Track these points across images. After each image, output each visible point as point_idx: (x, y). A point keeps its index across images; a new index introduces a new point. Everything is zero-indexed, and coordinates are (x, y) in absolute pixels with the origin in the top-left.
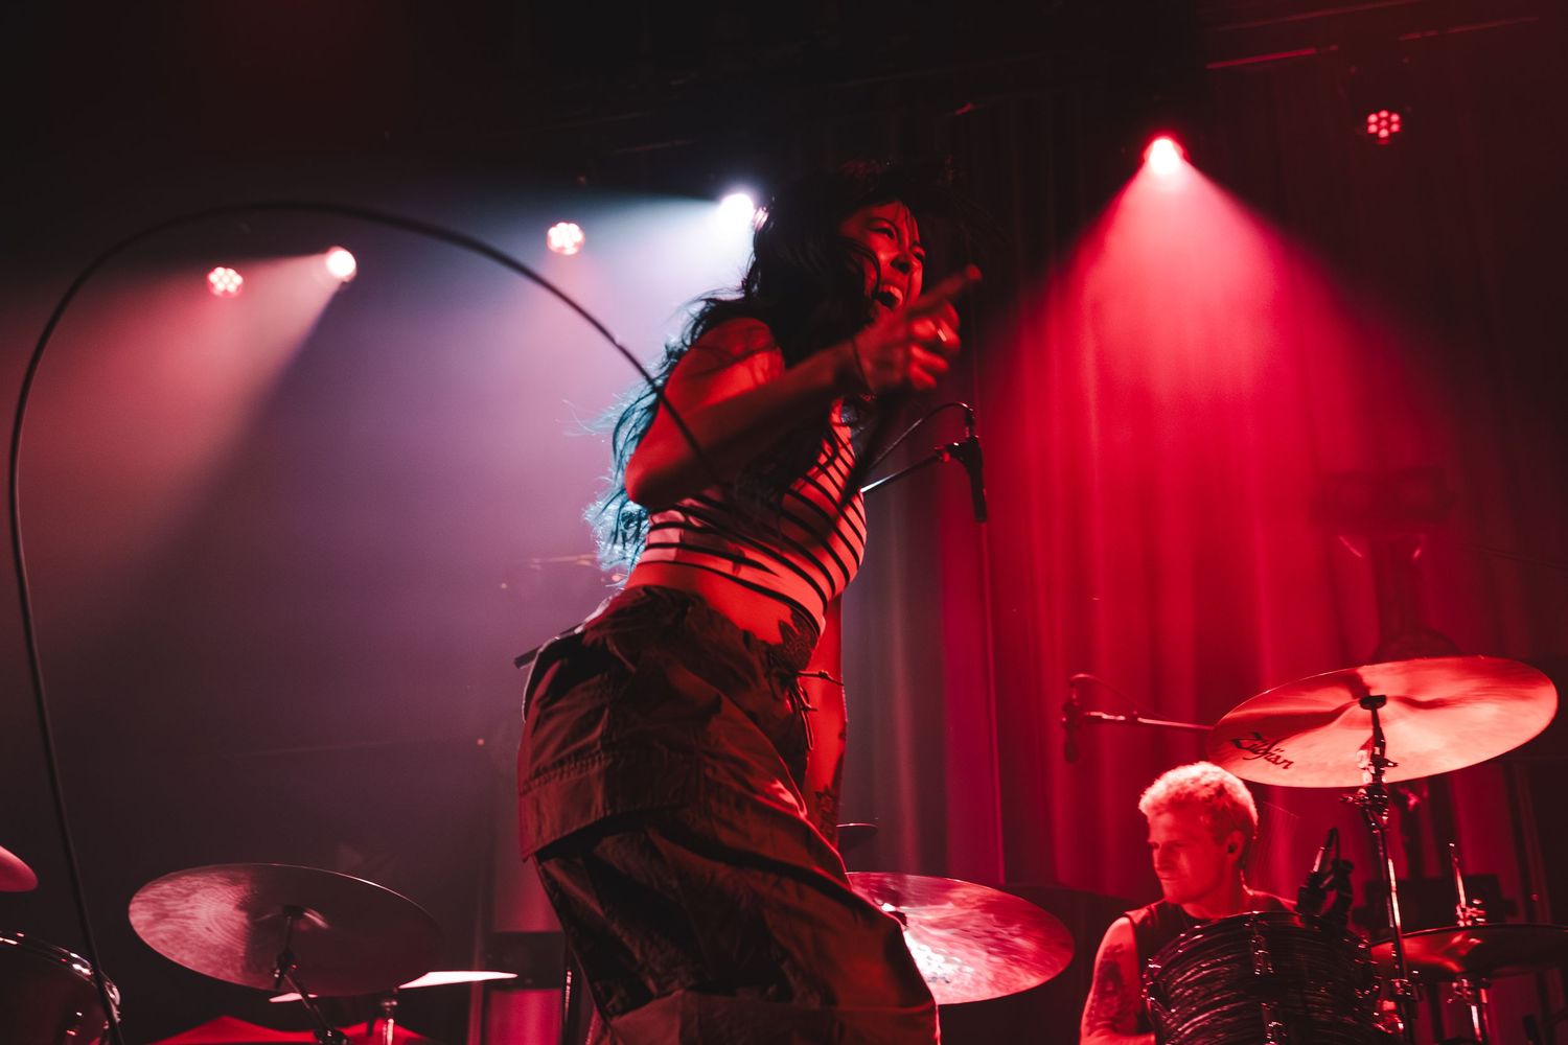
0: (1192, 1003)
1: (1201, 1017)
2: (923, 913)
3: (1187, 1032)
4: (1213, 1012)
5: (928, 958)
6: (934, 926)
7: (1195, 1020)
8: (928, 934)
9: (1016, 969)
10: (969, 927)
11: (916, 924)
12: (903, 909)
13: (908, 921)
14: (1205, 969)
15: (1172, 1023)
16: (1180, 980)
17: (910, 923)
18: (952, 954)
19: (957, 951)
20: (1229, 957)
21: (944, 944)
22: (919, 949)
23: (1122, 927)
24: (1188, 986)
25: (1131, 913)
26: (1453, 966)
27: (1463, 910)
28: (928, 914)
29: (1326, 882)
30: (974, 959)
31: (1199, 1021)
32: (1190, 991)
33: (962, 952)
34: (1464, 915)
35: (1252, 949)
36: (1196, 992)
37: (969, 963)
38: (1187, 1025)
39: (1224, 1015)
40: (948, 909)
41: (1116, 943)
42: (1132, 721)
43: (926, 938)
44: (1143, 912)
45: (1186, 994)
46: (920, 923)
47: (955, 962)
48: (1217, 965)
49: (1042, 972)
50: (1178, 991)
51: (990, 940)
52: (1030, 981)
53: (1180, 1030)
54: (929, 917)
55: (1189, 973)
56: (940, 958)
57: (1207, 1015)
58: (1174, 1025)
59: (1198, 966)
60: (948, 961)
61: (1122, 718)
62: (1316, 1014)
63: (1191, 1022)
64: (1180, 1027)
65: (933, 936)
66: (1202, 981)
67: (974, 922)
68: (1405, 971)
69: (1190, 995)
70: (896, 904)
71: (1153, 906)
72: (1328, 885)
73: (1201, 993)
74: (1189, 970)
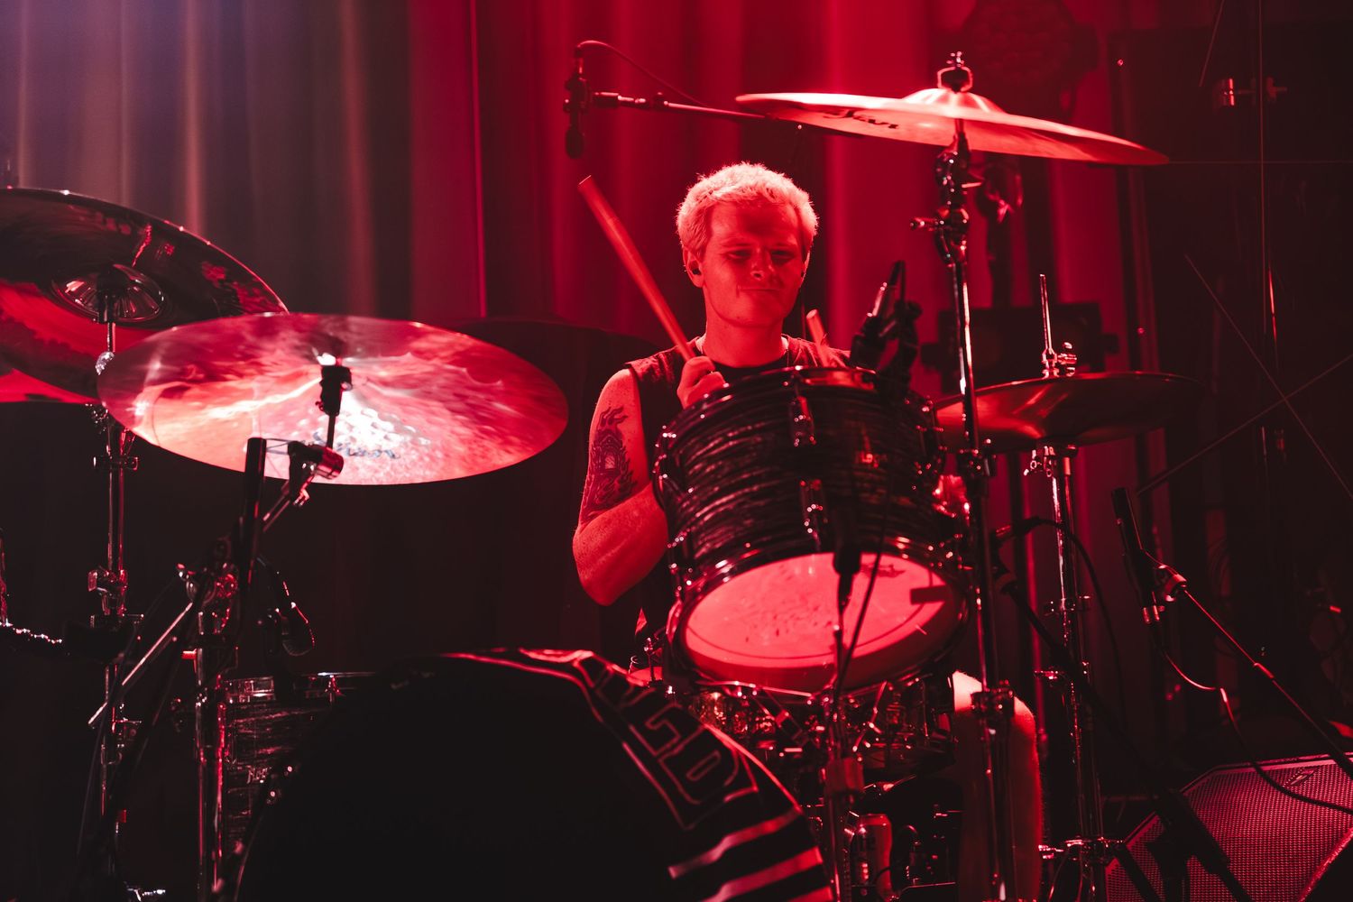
0: (714, 482)
1: (724, 500)
2: (376, 367)
3: (707, 518)
4: (740, 493)
5: (374, 425)
6: (385, 383)
7: (718, 503)
8: (378, 394)
9: (487, 443)
10: (434, 388)
11: (364, 381)
12: (348, 361)
13: (353, 377)
14: (732, 439)
15: (688, 507)
16: (699, 453)
17: (355, 381)
18: (404, 422)
19: (413, 418)
20: (763, 424)
21: (397, 408)
22: (362, 413)
23: (621, 383)
24: (710, 460)
25: (633, 363)
26: (1030, 430)
27: (1050, 357)
28: (382, 369)
29: (887, 330)
30: (435, 429)
31: (722, 505)
32: (713, 467)
33: (419, 419)
34: (1050, 363)
35: (791, 414)
36: (719, 468)
37: (426, 435)
38: (706, 509)
39: (754, 496)
40: (405, 363)
41: (614, 406)
42: (654, 103)
43: (376, 400)
44: (650, 361)
45: (708, 470)
46: (369, 380)
47: (408, 432)
48: (748, 434)
49: (523, 447)
50: (697, 467)
51: (459, 405)
52: (505, 458)
53: (698, 515)
54: (383, 374)
55: (712, 445)
56: (389, 426)
57: (732, 496)
58: (692, 509)
59: (724, 435)
60: (398, 431)
61: (642, 100)
62: (866, 495)
63: (711, 506)
64: (699, 511)
65: (386, 398)
66: (725, 455)
67: (442, 381)
68: (977, 439)
69: (712, 472)
70: (338, 354)
71: (661, 354)
72: (888, 332)
73: (726, 470)
74: (712, 440)
